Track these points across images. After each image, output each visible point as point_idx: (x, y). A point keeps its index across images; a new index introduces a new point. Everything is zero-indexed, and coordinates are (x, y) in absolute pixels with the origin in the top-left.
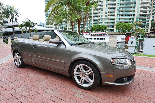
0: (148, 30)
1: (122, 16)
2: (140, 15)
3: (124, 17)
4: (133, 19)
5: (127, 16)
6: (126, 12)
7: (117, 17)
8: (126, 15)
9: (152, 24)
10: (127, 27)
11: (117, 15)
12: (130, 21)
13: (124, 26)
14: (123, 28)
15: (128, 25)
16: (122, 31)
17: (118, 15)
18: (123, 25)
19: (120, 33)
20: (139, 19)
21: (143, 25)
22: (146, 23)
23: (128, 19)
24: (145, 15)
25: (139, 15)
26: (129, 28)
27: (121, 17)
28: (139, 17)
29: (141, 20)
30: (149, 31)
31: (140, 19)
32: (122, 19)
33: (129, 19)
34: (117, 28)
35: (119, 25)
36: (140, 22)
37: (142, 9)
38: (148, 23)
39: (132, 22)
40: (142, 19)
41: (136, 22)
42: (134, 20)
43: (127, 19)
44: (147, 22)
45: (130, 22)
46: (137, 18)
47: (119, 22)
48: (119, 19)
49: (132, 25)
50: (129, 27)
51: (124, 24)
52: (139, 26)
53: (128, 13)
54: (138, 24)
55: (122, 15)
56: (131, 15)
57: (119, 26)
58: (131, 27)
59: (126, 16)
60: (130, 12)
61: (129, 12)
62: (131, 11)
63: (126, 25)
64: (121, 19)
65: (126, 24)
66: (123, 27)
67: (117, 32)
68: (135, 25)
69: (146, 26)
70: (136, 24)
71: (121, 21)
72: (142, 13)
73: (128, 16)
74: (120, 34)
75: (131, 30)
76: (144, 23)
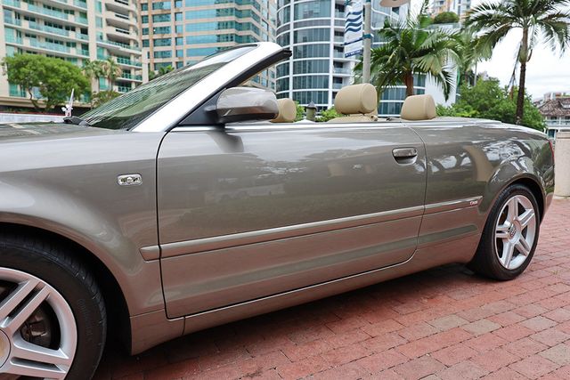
1: (32, 23)
2: (110, 38)
3: (44, 30)
4: (85, 47)
5: (55, 26)
6: (49, 8)
7: (6, 21)
8: (49, 23)
10: (65, 79)
11: (4, 8)
12: (73, 52)
13: (53, 70)
14: (50, 81)
15: (70, 69)
16: (45, 96)
17: (11, 10)
18: (47, 68)
19: (34, 102)
20: (106, 54)
21: (125, 79)
22: (133, 72)
23: (62, 43)
24: (126, 42)
25: (105, 38)
26: (77, 87)
27: (25, 25)
28: (105, 43)
29: (114, 59)
31: (110, 52)
32: (34, 37)
33: (68, 44)
34: (17, 77)
35: (27, 62)
36: (113, 63)
37: (112, 15)
38: (138, 73)
39: (83, 60)
40: (118, 56)
41: (97, 63)
42: (87, 54)
43: (56, 42)
44: (136, 69)
45: (75, 59)
46: (101, 48)
47: (21, 50)
48: (19, 33)
49: (83, 72)
50: (76, 80)
51: (48, 64)
52: (113, 81)
53: (58, 17)
54: (108, 71)
55: (33, 20)
56: (73, 29)
57: (23, 69)
58: (85, 80)
59: (50, 25)
60: (66, 11)
61: (60, 10)
62: (72, 12)
63: (62, 69)
64: (27, 35)
65: (60, 66)
66: (48, 77)
67: (18, 98)
68: (97, 77)
69: (133, 86)
70: (101, 72)
71: (27, 43)
72: (112, 31)
73: (61, 27)
74: (35, 110)
75: (82, 96)
76: (127, 71)
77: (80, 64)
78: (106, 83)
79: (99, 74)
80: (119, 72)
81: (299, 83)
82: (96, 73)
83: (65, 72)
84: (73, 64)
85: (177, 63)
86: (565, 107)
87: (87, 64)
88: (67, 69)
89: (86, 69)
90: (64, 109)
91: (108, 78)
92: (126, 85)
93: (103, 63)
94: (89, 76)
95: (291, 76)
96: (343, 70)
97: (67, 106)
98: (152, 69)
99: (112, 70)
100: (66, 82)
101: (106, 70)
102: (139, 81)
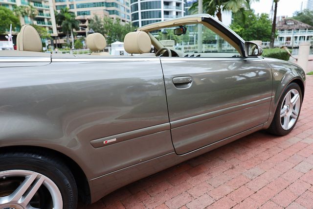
0: (51, 29)
9: (56, 17)
10: (4, 18)
12: (5, 0)
15: (6, 11)
20: (26, 1)
21: (40, 16)
22: (44, 12)
26: (11, 22)
29: (32, 4)
30: (55, 33)
36: (32, 7)
38: (48, 12)
39: (13, 5)
40: (34, 2)
41: (22, 7)
42: (15, 2)
44: (46, 10)
49: (14, 13)
50: (11, 19)
52: (33, 18)
54: (30, 12)
58: (16, 18)
68: (23, 16)
69: (46, 21)
70: (25, 12)
75: (15, 28)
76: (41, 12)
77: (11, 8)
78: (29, 19)
79: (24, 14)
80: (36, 12)
81: (144, 15)
82: (22, 13)
83: (3, 14)
84: (7, 8)
85: (70, 5)
86: (288, 24)
87: (15, 8)
88: (4, 11)
89: (15, 11)
90: (6, 37)
91: (30, 17)
92: (42, 20)
93: (25, 7)
94: (18, 15)
95: (140, 11)
96: (169, 6)
97: (9, 35)
98: (55, 10)
99: (32, 11)
100: (4, 20)
101: (28, 11)
102: (49, 17)
